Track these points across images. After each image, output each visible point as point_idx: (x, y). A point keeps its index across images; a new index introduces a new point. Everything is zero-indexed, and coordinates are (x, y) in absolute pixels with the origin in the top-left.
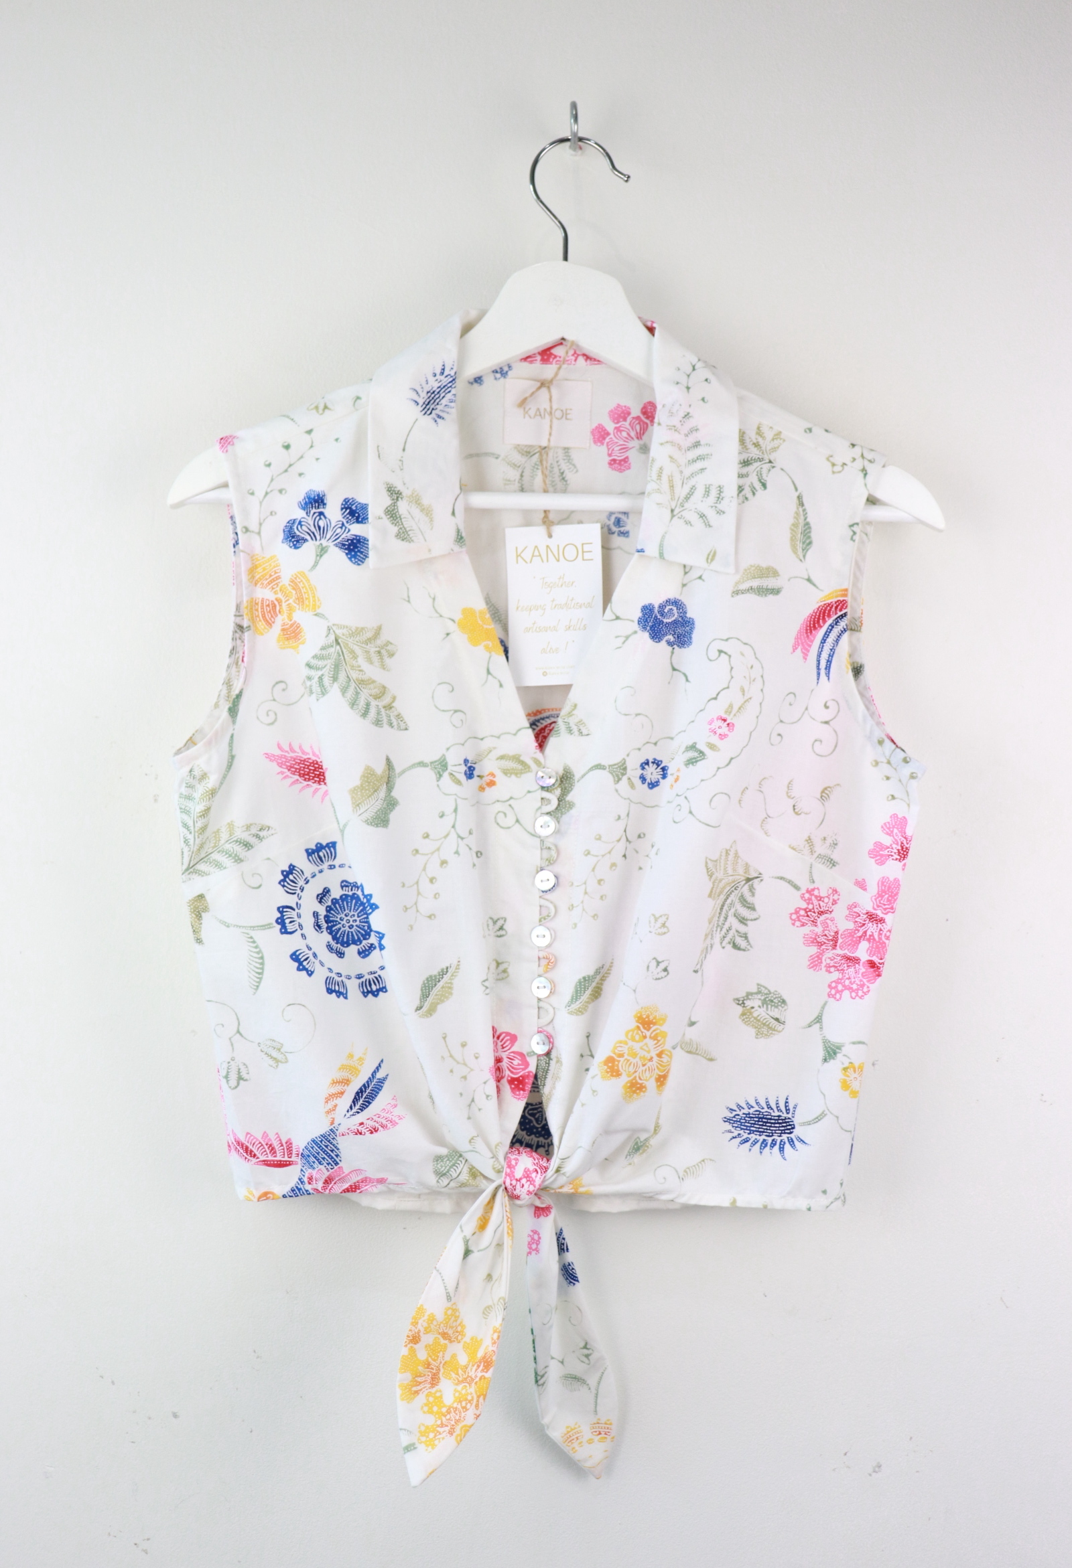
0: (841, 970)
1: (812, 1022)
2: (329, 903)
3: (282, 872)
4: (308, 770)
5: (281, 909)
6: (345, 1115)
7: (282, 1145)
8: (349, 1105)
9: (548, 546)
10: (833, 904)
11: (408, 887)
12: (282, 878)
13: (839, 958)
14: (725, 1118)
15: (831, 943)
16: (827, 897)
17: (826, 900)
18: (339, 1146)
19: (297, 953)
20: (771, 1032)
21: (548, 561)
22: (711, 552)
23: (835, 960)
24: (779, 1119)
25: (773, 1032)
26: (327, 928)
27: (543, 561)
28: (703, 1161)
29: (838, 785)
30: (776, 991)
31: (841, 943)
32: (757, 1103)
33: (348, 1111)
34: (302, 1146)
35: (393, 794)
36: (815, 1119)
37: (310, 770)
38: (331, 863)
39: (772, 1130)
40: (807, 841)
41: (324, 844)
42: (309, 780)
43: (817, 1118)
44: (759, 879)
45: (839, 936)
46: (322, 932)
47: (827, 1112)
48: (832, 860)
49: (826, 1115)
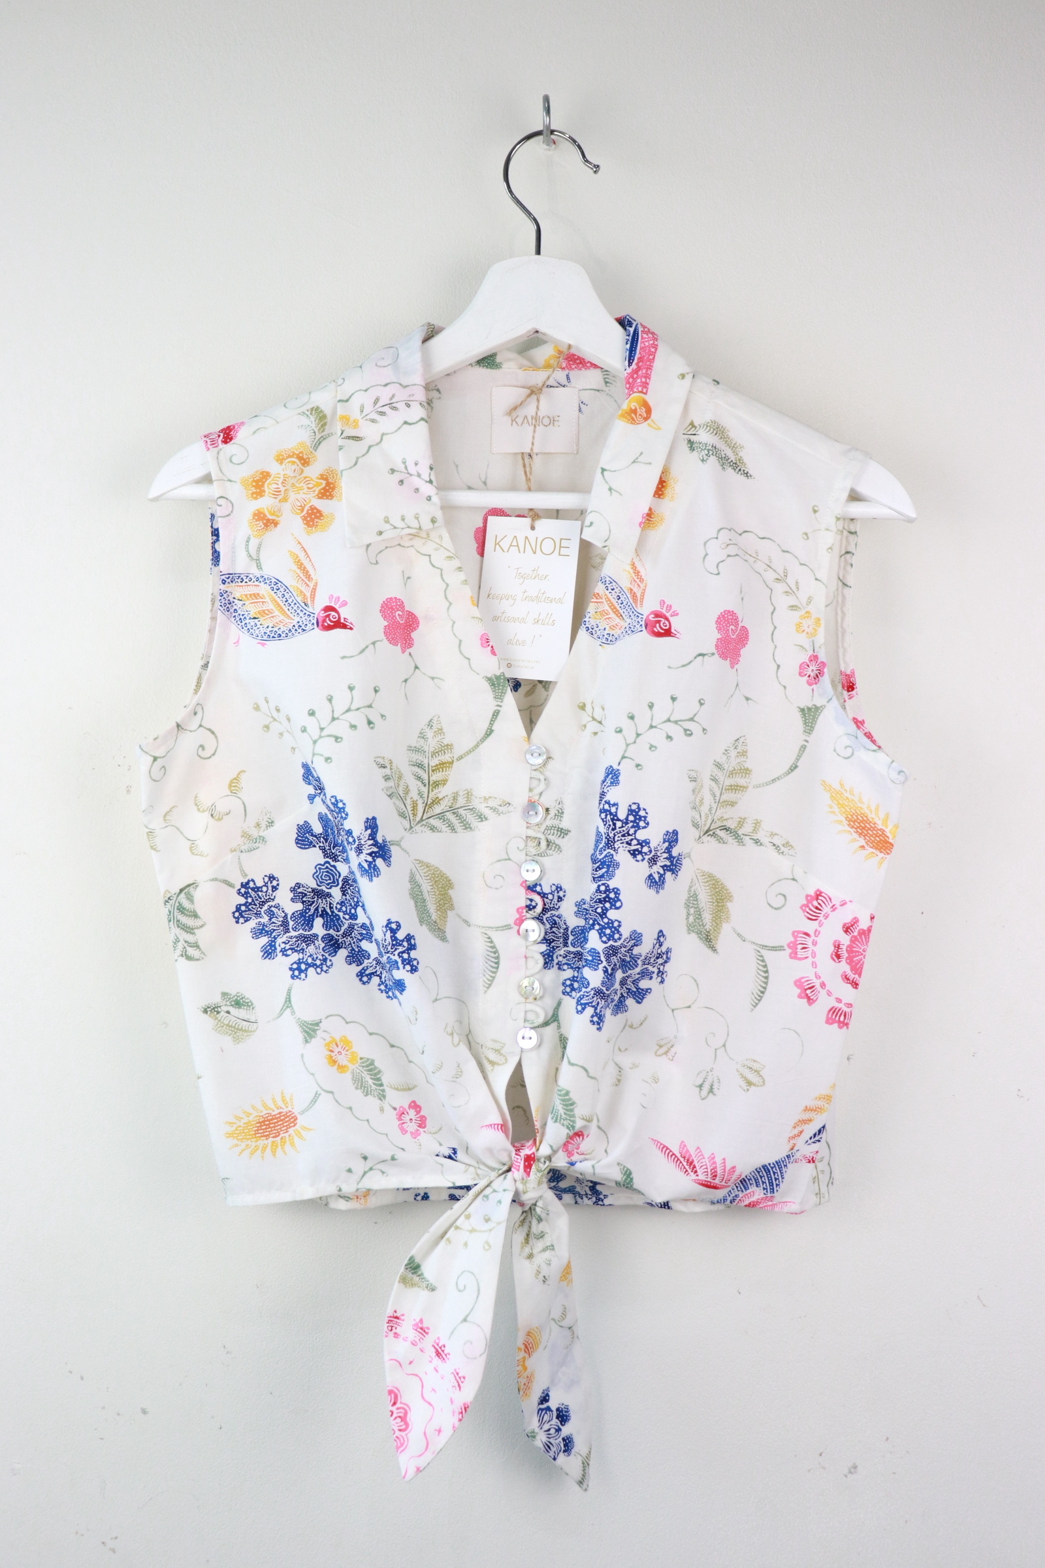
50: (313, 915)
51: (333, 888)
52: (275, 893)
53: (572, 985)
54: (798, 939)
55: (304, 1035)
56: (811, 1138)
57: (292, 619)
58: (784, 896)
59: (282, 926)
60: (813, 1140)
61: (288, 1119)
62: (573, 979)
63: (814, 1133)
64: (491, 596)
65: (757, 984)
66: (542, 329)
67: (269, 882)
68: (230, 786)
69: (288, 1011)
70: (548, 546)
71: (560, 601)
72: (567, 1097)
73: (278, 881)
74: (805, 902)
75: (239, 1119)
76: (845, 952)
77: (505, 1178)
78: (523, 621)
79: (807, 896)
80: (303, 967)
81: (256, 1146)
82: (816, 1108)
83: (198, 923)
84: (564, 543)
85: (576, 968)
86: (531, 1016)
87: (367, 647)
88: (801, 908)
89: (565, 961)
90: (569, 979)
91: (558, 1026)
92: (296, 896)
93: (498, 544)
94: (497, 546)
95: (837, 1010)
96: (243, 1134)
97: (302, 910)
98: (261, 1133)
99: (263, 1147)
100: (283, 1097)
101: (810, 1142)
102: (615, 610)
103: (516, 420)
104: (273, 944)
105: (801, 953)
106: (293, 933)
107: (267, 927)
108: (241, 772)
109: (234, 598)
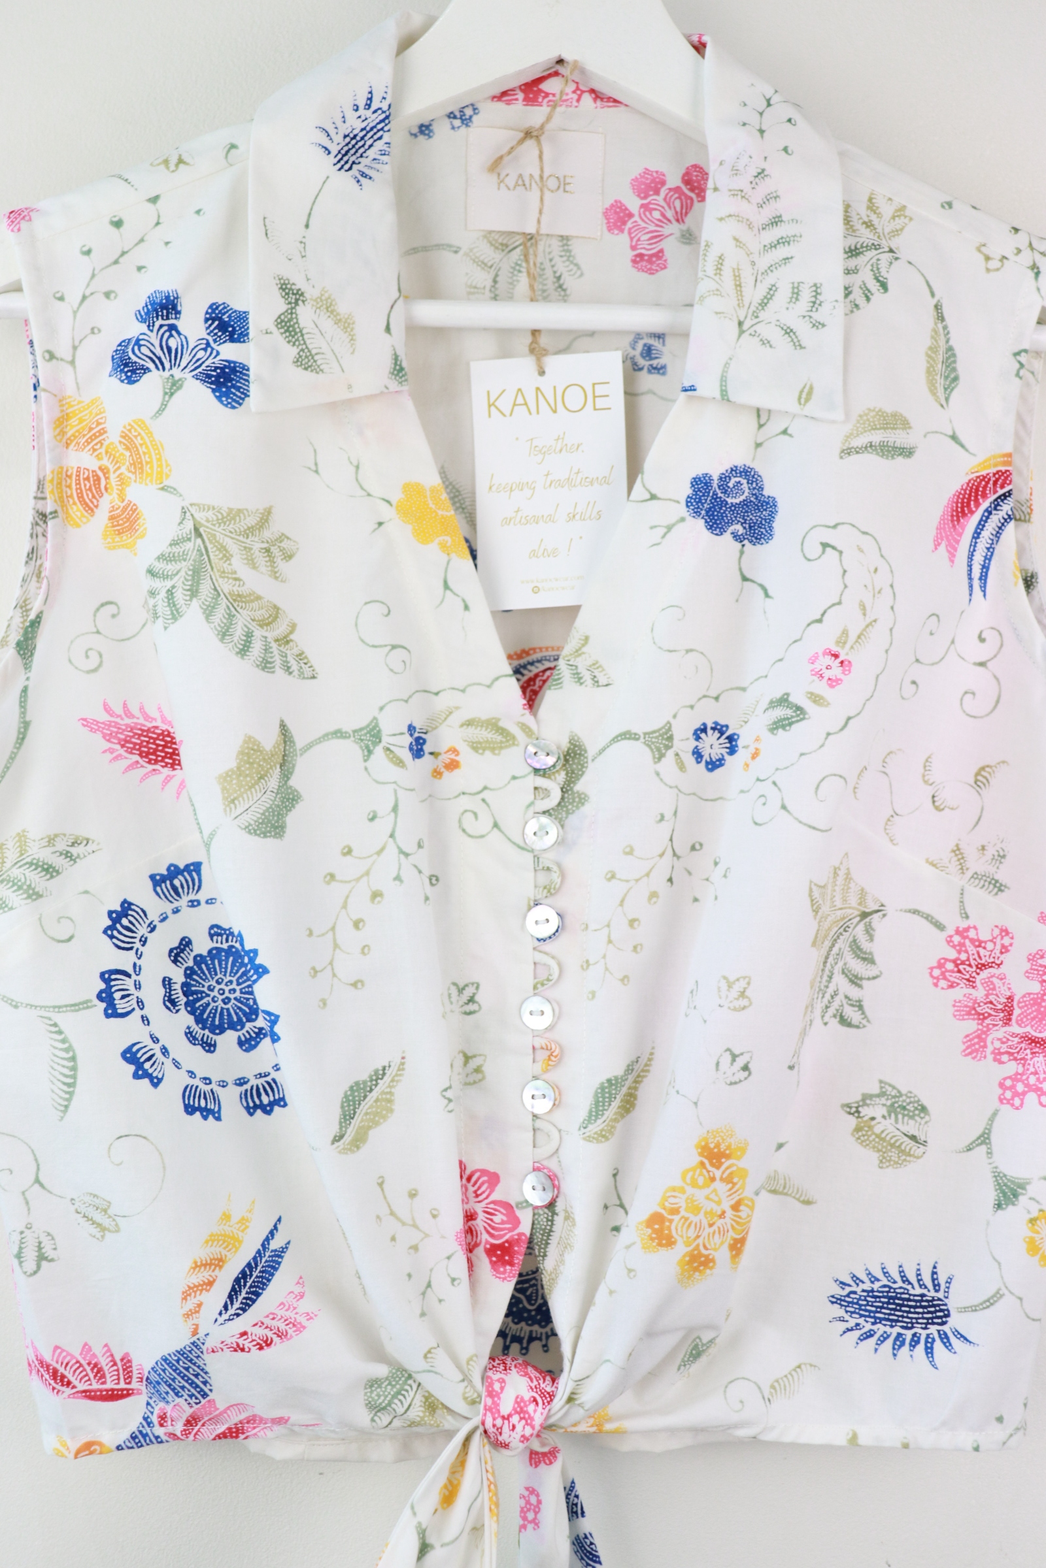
0: (1021, 1059)
1: (974, 1142)
2: (191, 963)
3: (110, 913)
4: (154, 746)
5: (107, 976)
6: (216, 1320)
7: (115, 1364)
8: (223, 1304)
9: (538, 389)
10: (1002, 953)
11: (319, 936)
12: (109, 923)
13: (1016, 1040)
14: (833, 1297)
15: (1002, 1015)
16: (991, 941)
17: (990, 946)
18: (207, 1369)
19: (134, 1049)
20: (904, 1157)
21: (538, 413)
22: (804, 387)
23: (1010, 1043)
24: (922, 1301)
25: (908, 1158)
26: (187, 1004)
27: (530, 413)
28: (799, 1367)
29: (1004, 762)
30: (911, 1092)
31: (1019, 1015)
32: (884, 1273)
33: (220, 1314)
34: (147, 1367)
35: (291, 783)
36: (985, 1302)
37: (158, 745)
38: (192, 897)
39: (912, 1318)
40: (954, 851)
41: (182, 867)
42: (156, 762)
43: (988, 1300)
44: (880, 914)
45: (1015, 1003)
46: (177, 1011)
47: (1004, 1291)
48: (997, 881)
49: (1002, 1296)
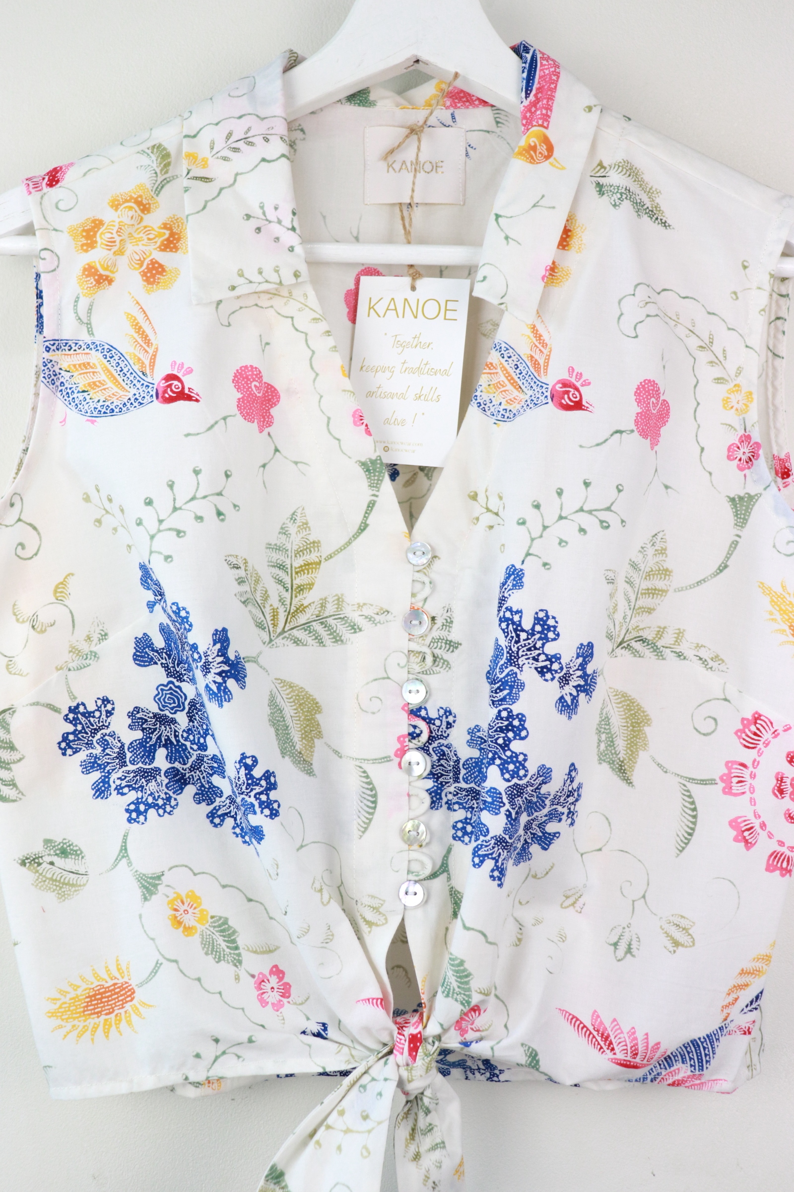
50: (154, 745)
51: (178, 712)
52: (109, 719)
53: (464, 828)
54: (733, 771)
55: (142, 892)
56: (747, 1006)
57: (127, 391)
58: (715, 720)
59: (118, 758)
60: (749, 1008)
61: (124, 992)
62: (466, 821)
63: (750, 999)
64: (364, 369)
65: (683, 824)
66: (424, 56)
67: (103, 706)
68: (55, 592)
69: (124, 861)
70: (431, 309)
71: (446, 373)
72: (462, 968)
73: (113, 704)
74: (741, 727)
75: (63, 993)
76: (789, 786)
77: (386, 1063)
78: (403, 396)
79: (743, 719)
80: (142, 808)
81: (84, 1027)
82: (754, 970)
83: (15, 756)
84: (450, 305)
85: (469, 808)
86: (415, 867)
87: (216, 423)
88: (736, 733)
89: (455, 799)
90: (461, 821)
91: (448, 878)
92: (135, 722)
93: (373, 307)
94: (372, 310)
95: (779, 855)
96: (69, 1013)
97: (142, 739)
98: (91, 1010)
99: (94, 1027)
100: (118, 965)
101: (746, 1010)
102: (512, 381)
103: (393, 165)
104: (107, 780)
105: (736, 788)
106: (131, 767)
107: (99, 759)
108: (69, 575)
109: (61, 369)
